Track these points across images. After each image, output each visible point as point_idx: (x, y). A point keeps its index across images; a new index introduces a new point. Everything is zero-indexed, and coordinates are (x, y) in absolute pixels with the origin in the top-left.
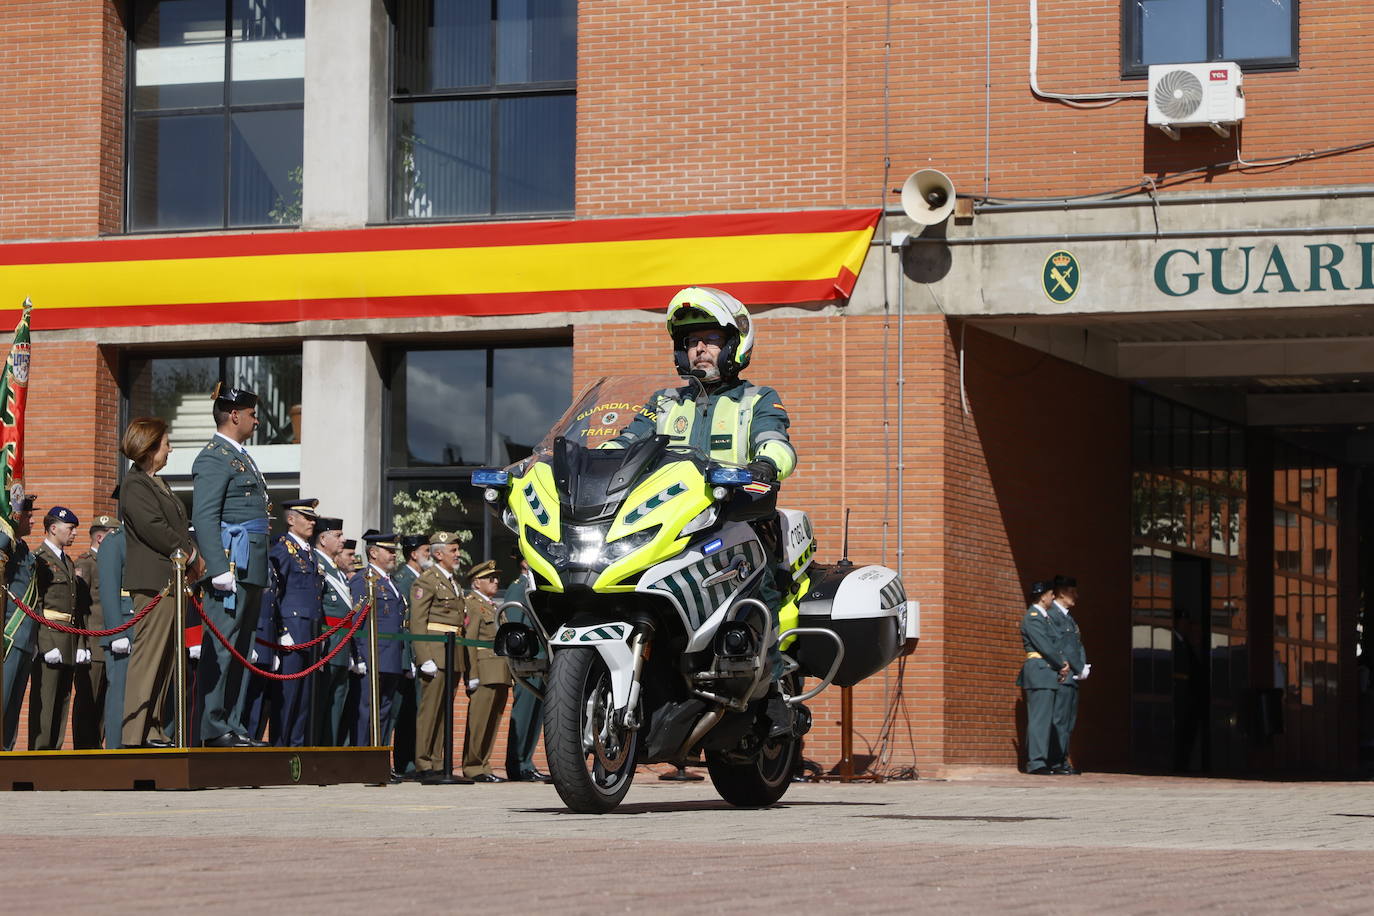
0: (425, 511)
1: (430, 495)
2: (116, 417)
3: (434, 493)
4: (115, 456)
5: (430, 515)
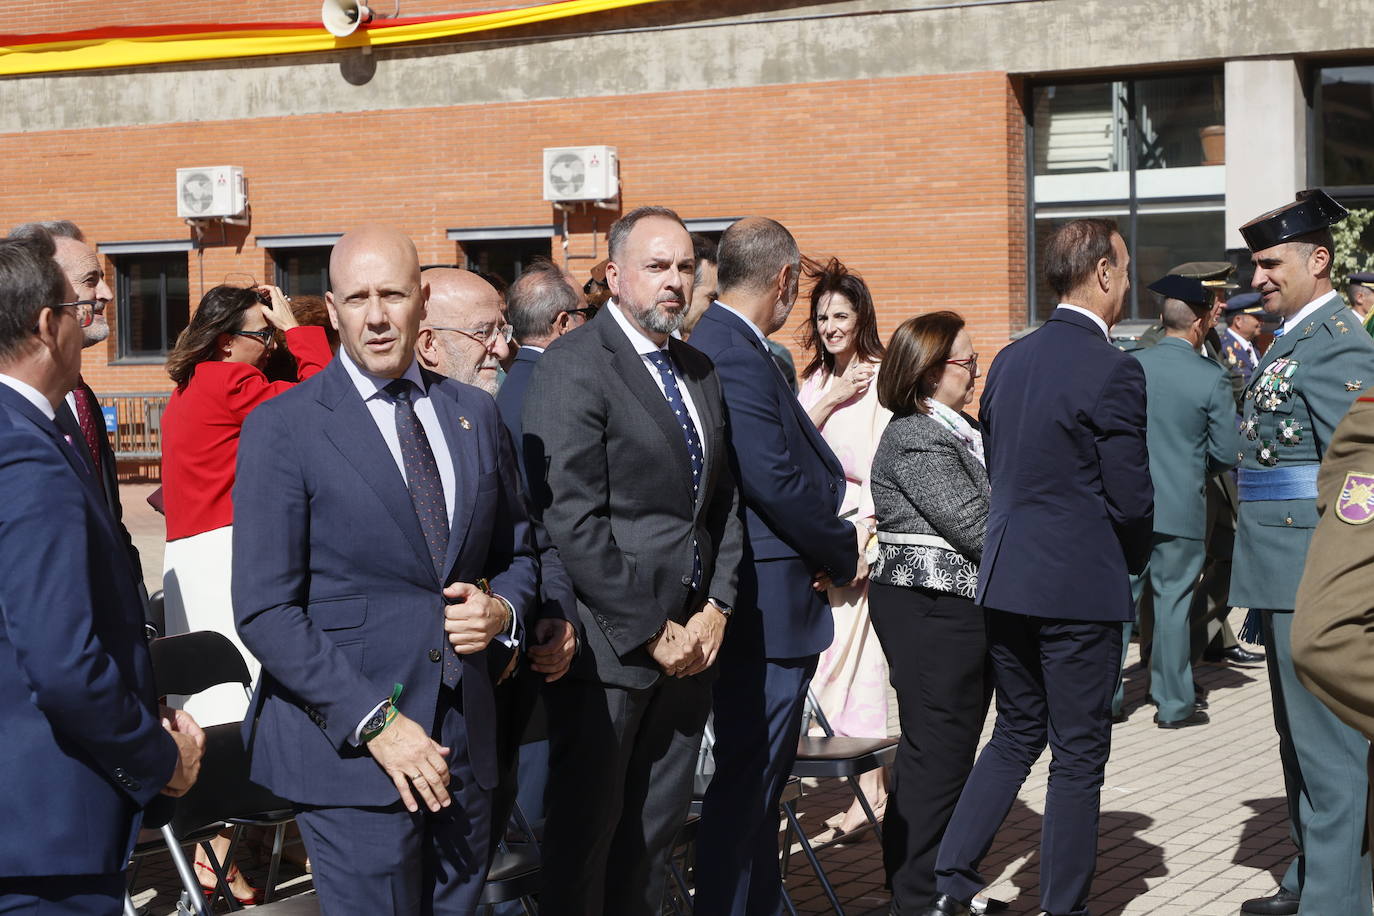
0: (1351, 229)
1: (1356, 213)
2: (1023, 145)
3: (1363, 211)
4: (1023, 183)
5: (1356, 234)
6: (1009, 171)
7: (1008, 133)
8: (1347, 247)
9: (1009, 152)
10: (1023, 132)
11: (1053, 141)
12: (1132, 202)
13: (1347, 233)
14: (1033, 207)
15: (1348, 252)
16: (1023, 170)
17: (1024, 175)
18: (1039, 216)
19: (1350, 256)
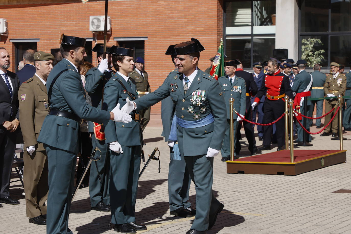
0: (311, 44)
1: (312, 40)
2: (222, 18)
3: (314, 39)
4: (222, 29)
5: (312, 45)
6: (217, 26)
7: (218, 15)
8: (310, 49)
9: (218, 20)
10: (222, 14)
11: (238, 17)
12: (252, 35)
13: (310, 45)
14: (225, 36)
15: (310, 51)
16: (222, 25)
17: (223, 27)
18: (227, 38)
19: (310, 52)
